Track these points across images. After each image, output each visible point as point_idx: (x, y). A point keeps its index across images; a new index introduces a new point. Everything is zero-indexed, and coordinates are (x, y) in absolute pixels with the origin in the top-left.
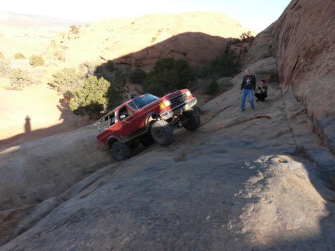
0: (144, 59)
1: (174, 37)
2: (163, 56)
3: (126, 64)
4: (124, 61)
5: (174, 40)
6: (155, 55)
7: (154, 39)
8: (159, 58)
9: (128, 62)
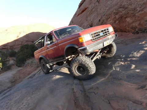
0: (14, 46)
1: (27, 35)
2: (23, 44)
3: (5, 49)
4: (4, 47)
5: (27, 36)
6: (19, 43)
7: (18, 36)
8: (21, 45)
9: (6, 48)
